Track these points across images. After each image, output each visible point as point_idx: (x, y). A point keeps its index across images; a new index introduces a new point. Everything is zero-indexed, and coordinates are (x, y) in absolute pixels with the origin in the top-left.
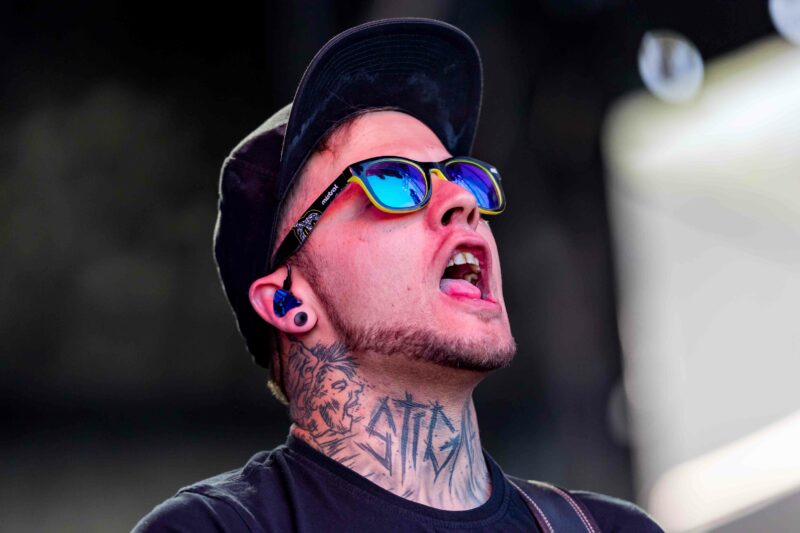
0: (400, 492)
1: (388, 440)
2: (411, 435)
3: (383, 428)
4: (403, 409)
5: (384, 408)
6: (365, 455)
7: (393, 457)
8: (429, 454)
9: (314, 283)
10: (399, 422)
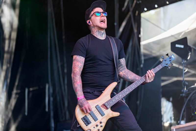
0: (98, 38)
1: (97, 34)
3: (97, 33)
6: (95, 35)
8: (100, 35)
9: (92, 21)
10: (98, 32)
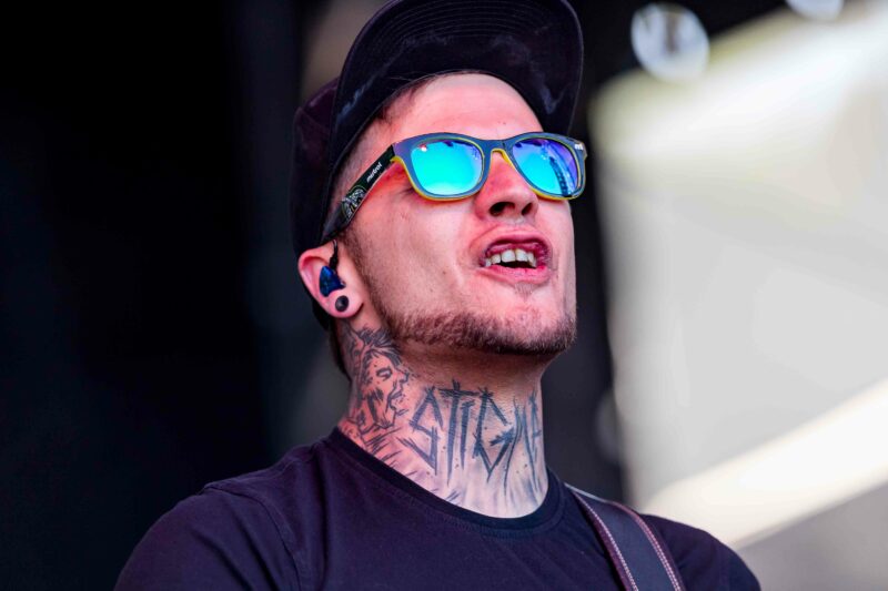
1: (433, 435)
2: (459, 429)
4: (450, 399)
5: (430, 399)
7: (439, 455)
